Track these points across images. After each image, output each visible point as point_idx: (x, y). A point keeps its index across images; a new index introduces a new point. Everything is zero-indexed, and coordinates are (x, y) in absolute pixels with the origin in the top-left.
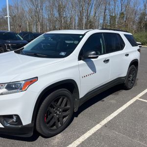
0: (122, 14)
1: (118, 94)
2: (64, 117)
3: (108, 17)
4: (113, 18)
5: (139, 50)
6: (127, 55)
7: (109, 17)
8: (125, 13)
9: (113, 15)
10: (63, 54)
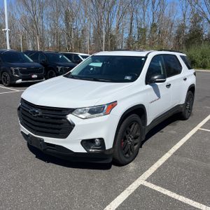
0: (154, 25)
1: (175, 125)
2: (135, 145)
3: (135, 30)
4: (142, 31)
5: (195, 74)
6: (185, 79)
7: (137, 30)
8: (158, 24)
9: (143, 27)
10: (128, 78)
